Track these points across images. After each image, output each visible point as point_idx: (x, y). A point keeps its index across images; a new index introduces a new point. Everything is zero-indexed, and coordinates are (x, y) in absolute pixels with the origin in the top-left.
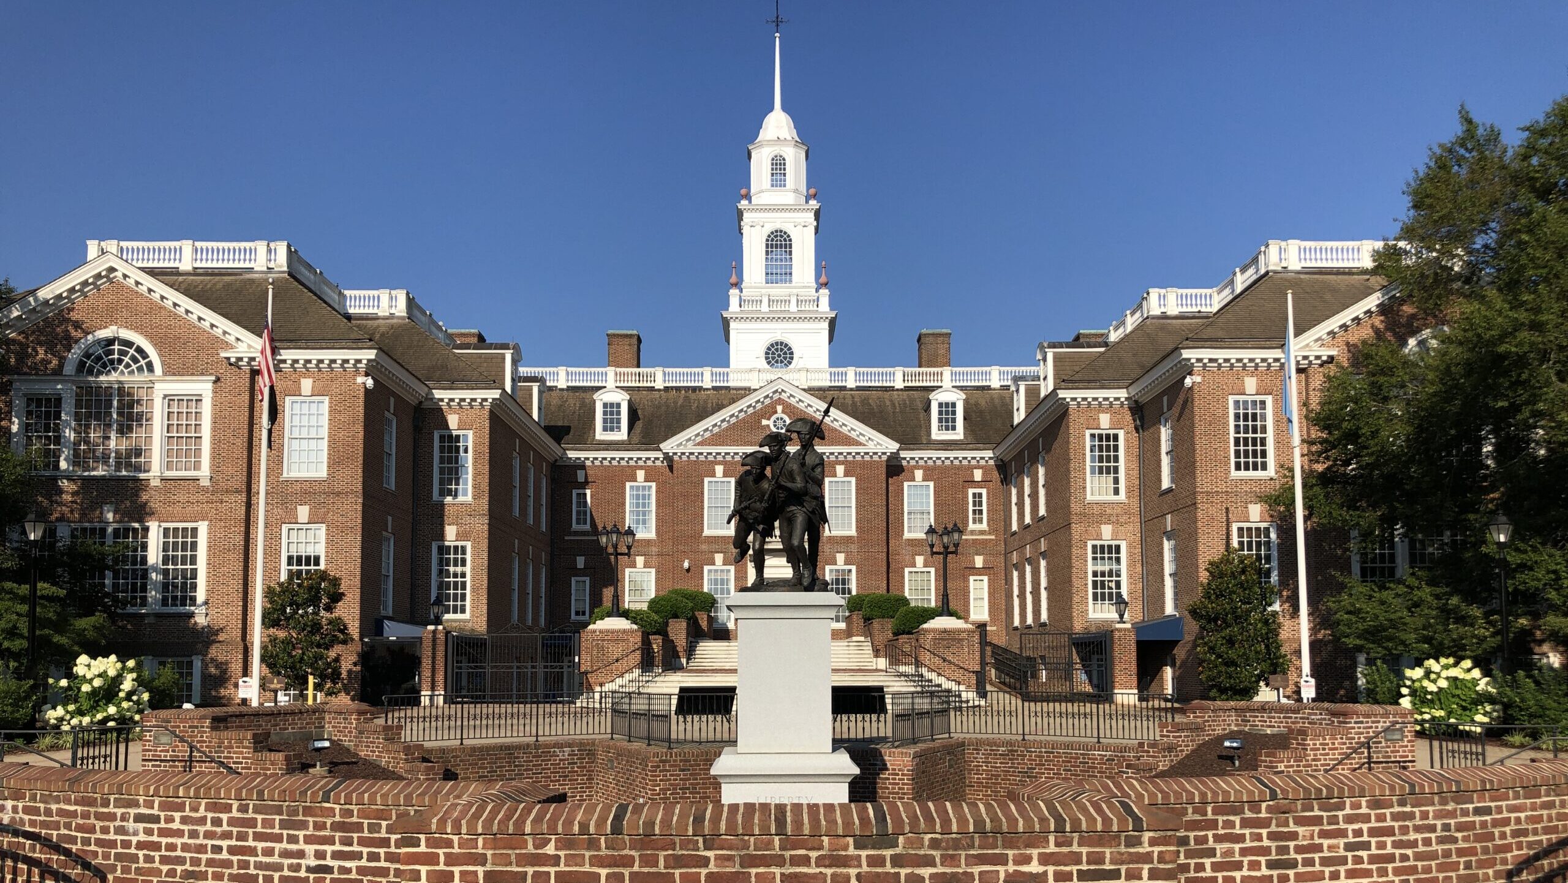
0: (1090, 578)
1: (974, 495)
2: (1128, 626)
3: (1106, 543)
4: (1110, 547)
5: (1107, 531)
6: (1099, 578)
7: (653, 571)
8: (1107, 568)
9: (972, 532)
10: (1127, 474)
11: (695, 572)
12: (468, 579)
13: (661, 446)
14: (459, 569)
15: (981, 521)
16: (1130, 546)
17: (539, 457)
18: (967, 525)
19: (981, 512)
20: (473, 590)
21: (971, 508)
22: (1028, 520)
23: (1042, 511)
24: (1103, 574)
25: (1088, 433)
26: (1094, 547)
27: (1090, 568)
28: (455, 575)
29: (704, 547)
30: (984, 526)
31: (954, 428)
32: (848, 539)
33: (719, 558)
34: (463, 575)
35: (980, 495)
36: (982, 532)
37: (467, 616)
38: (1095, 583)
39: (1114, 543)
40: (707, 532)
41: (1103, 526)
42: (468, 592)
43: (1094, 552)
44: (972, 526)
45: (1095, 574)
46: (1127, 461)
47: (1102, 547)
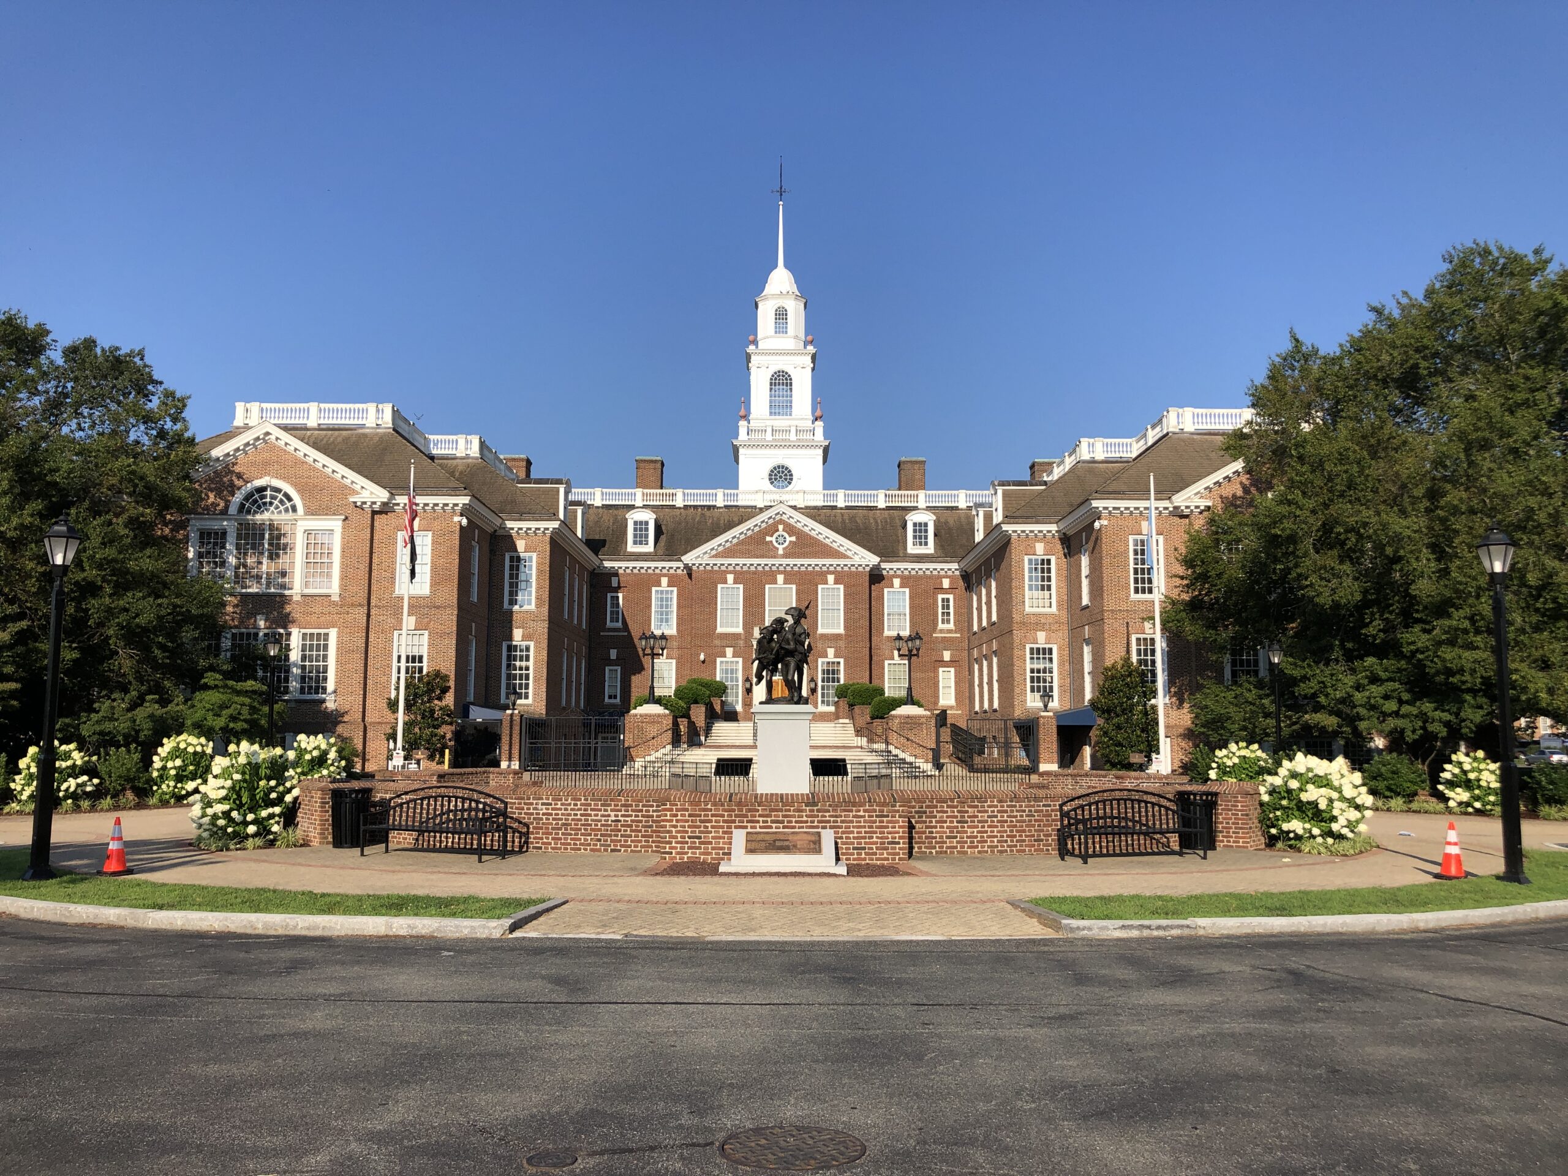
0: (1028, 674)
1: (943, 600)
2: (1051, 714)
3: (1041, 646)
4: (1044, 649)
5: (1041, 636)
6: (1035, 675)
7: (674, 661)
8: (1041, 666)
9: (941, 631)
10: (1058, 591)
11: (709, 663)
12: (531, 672)
13: (683, 558)
14: (524, 664)
15: (948, 621)
16: (1060, 649)
17: (582, 567)
18: (936, 624)
19: (948, 614)
20: (535, 681)
21: (940, 611)
22: (984, 624)
23: (994, 618)
24: (1039, 671)
25: (1026, 558)
26: (1032, 649)
27: (1028, 666)
28: (521, 669)
29: (717, 642)
30: (951, 626)
31: (926, 544)
32: (836, 637)
33: (729, 651)
34: (527, 669)
35: (948, 600)
36: (949, 631)
37: (530, 701)
38: (1032, 679)
39: (1047, 646)
40: (719, 630)
41: (1039, 633)
42: (531, 682)
43: (1032, 653)
44: (941, 626)
45: (1032, 671)
46: (1058, 581)
47: (1038, 649)
